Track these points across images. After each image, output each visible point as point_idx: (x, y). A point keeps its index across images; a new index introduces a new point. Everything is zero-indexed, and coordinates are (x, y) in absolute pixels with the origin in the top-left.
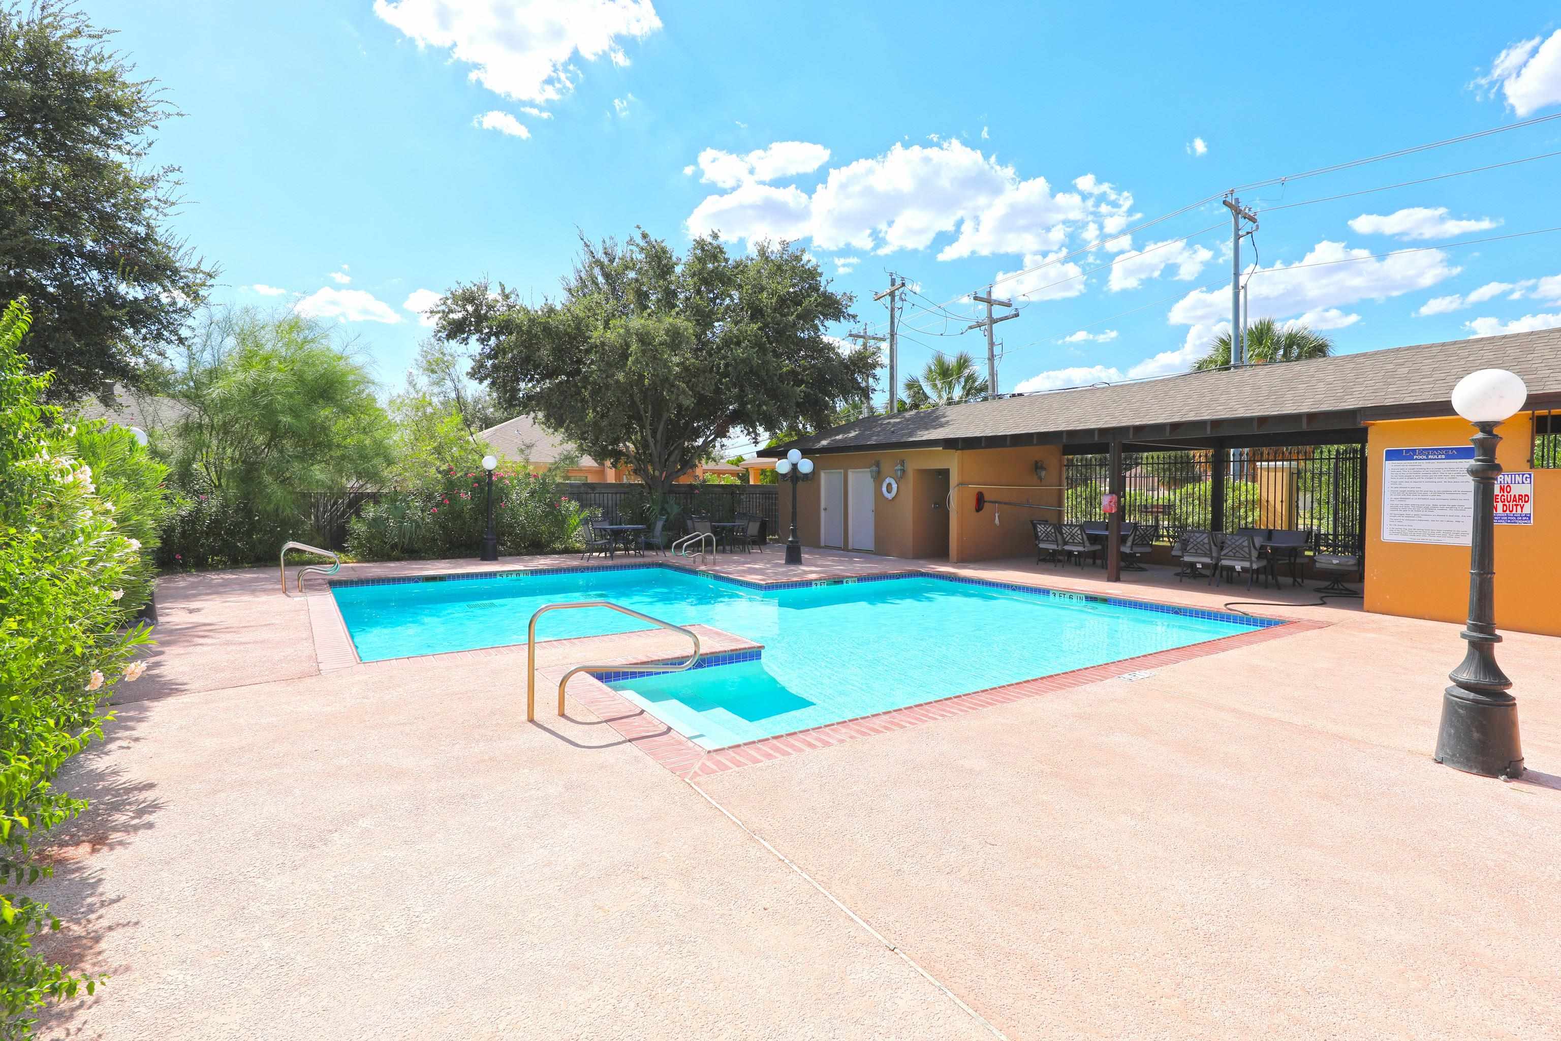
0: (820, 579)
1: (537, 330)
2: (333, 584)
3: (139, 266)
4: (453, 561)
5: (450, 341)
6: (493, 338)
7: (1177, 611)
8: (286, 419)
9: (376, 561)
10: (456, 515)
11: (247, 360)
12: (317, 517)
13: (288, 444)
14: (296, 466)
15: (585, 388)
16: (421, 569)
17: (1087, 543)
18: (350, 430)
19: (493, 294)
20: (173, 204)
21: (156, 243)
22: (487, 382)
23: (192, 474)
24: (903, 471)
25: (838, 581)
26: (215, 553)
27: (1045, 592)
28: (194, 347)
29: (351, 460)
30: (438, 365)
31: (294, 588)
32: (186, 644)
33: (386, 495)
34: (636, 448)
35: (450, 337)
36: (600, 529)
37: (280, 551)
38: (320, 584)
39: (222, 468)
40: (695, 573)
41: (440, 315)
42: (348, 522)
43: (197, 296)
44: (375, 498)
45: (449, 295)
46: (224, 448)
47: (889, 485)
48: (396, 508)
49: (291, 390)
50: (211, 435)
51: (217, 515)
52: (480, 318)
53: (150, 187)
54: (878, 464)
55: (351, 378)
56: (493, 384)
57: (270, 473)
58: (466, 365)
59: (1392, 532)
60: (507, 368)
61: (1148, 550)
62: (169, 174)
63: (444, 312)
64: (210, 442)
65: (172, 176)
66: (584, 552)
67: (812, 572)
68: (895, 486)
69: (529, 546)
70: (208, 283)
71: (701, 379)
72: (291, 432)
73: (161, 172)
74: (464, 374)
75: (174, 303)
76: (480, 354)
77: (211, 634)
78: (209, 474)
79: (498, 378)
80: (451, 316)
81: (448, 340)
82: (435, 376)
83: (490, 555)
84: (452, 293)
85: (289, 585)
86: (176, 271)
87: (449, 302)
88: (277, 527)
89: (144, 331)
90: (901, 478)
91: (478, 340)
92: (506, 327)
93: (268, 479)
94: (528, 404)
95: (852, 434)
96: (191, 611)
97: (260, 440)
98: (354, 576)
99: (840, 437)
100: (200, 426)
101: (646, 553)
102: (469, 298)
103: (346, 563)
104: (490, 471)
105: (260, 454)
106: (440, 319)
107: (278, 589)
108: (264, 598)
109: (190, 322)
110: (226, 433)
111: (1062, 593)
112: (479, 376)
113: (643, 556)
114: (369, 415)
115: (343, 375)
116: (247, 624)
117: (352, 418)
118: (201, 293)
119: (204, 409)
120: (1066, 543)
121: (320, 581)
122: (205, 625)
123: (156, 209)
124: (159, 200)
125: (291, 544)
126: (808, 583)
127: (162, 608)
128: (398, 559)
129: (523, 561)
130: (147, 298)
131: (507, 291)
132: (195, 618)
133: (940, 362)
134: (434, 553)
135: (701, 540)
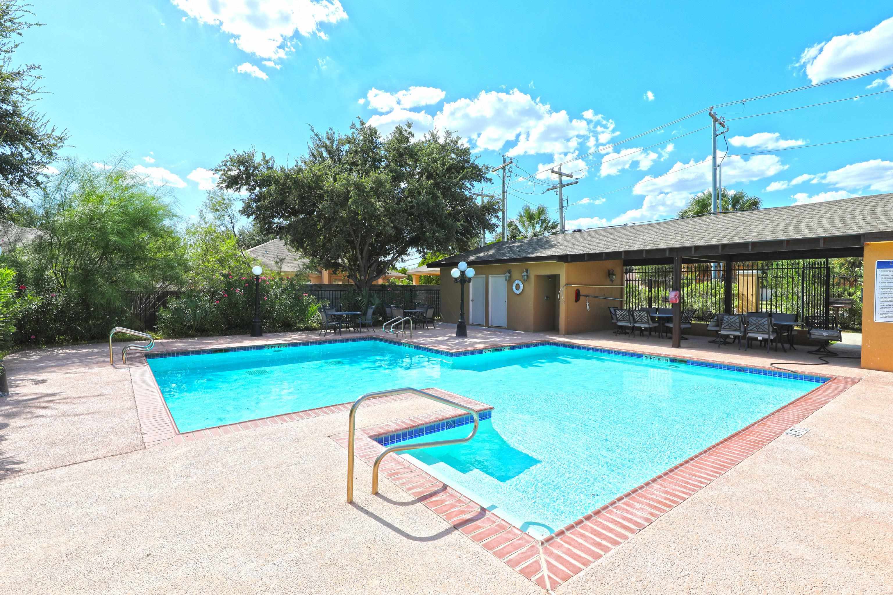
0: (486, 348)
1: (289, 183)
2: (148, 356)
3: (8, 131)
4: (231, 337)
5: (228, 189)
6: (257, 189)
7: (740, 369)
8: (114, 238)
9: (178, 338)
10: (233, 305)
11: (86, 197)
12: (135, 308)
13: (116, 258)
14: (122, 273)
15: (319, 221)
16: (211, 344)
17: (650, 322)
18: (159, 248)
19: (258, 159)
20: (34, 92)
21: (20, 116)
22: (252, 218)
23: (44, 279)
24: (528, 276)
25: (498, 349)
26: (60, 333)
27: (639, 355)
28: (48, 189)
29: (161, 269)
30: (220, 205)
31: (119, 361)
32: (29, 416)
33: (184, 293)
34: (349, 262)
35: (228, 187)
36: (331, 315)
37: (109, 333)
38: (139, 357)
39: (67, 274)
40: (399, 343)
41: (222, 172)
42: (157, 311)
43: (51, 154)
44: (177, 294)
45: (228, 158)
46: (68, 260)
47: (518, 285)
48: (192, 301)
49: (118, 218)
50: (59, 251)
51: (63, 307)
52: (249, 175)
53: (17, 79)
54: (509, 272)
55: (160, 212)
56: (256, 219)
57: (102, 277)
58: (239, 206)
59: (882, 315)
60: (267, 208)
61: (688, 326)
62: (31, 70)
63: (224, 170)
64: (58, 255)
65: (33, 72)
66: (319, 330)
67: (480, 343)
68: (521, 286)
69: (282, 326)
70: (59, 145)
71: (398, 217)
72: (119, 249)
73: (26, 68)
74: (238, 211)
75: (32, 158)
76: (248, 199)
77: (52, 405)
78: (57, 279)
79: (260, 214)
80: (229, 173)
81: (227, 189)
82: (218, 213)
83: (256, 333)
84: (230, 158)
85: (116, 358)
86: (34, 136)
87: (228, 164)
88: (107, 315)
89: (10, 176)
90: (526, 280)
91: (247, 190)
92: (267, 181)
93: (100, 281)
94: (280, 232)
95: (491, 252)
96: (37, 383)
97: (95, 255)
98: (163, 350)
99: (482, 254)
100: (51, 244)
101: (362, 330)
102: (241, 161)
103: (156, 339)
104: (257, 276)
105: (95, 264)
106: (222, 175)
107: (108, 362)
108: (96, 370)
109: (44, 171)
110: (70, 249)
111: (653, 356)
112: (248, 213)
113: (360, 332)
114: (173, 238)
115: (156, 210)
116: (83, 395)
117: (161, 240)
118: (53, 151)
119: (53, 231)
120: (635, 322)
121: (139, 354)
122: (47, 395)
123: (22, 95)
124: (24, 89)
125: (117, 329)
126: (480, 351)
127: (14, 380)
128: (193, 336)
129: (279, 336)
130: (12, 154)
131: (267, 158)
132: (41, 389)
133: (527, 210)
134: (218, 332)
135: (401, 322)
